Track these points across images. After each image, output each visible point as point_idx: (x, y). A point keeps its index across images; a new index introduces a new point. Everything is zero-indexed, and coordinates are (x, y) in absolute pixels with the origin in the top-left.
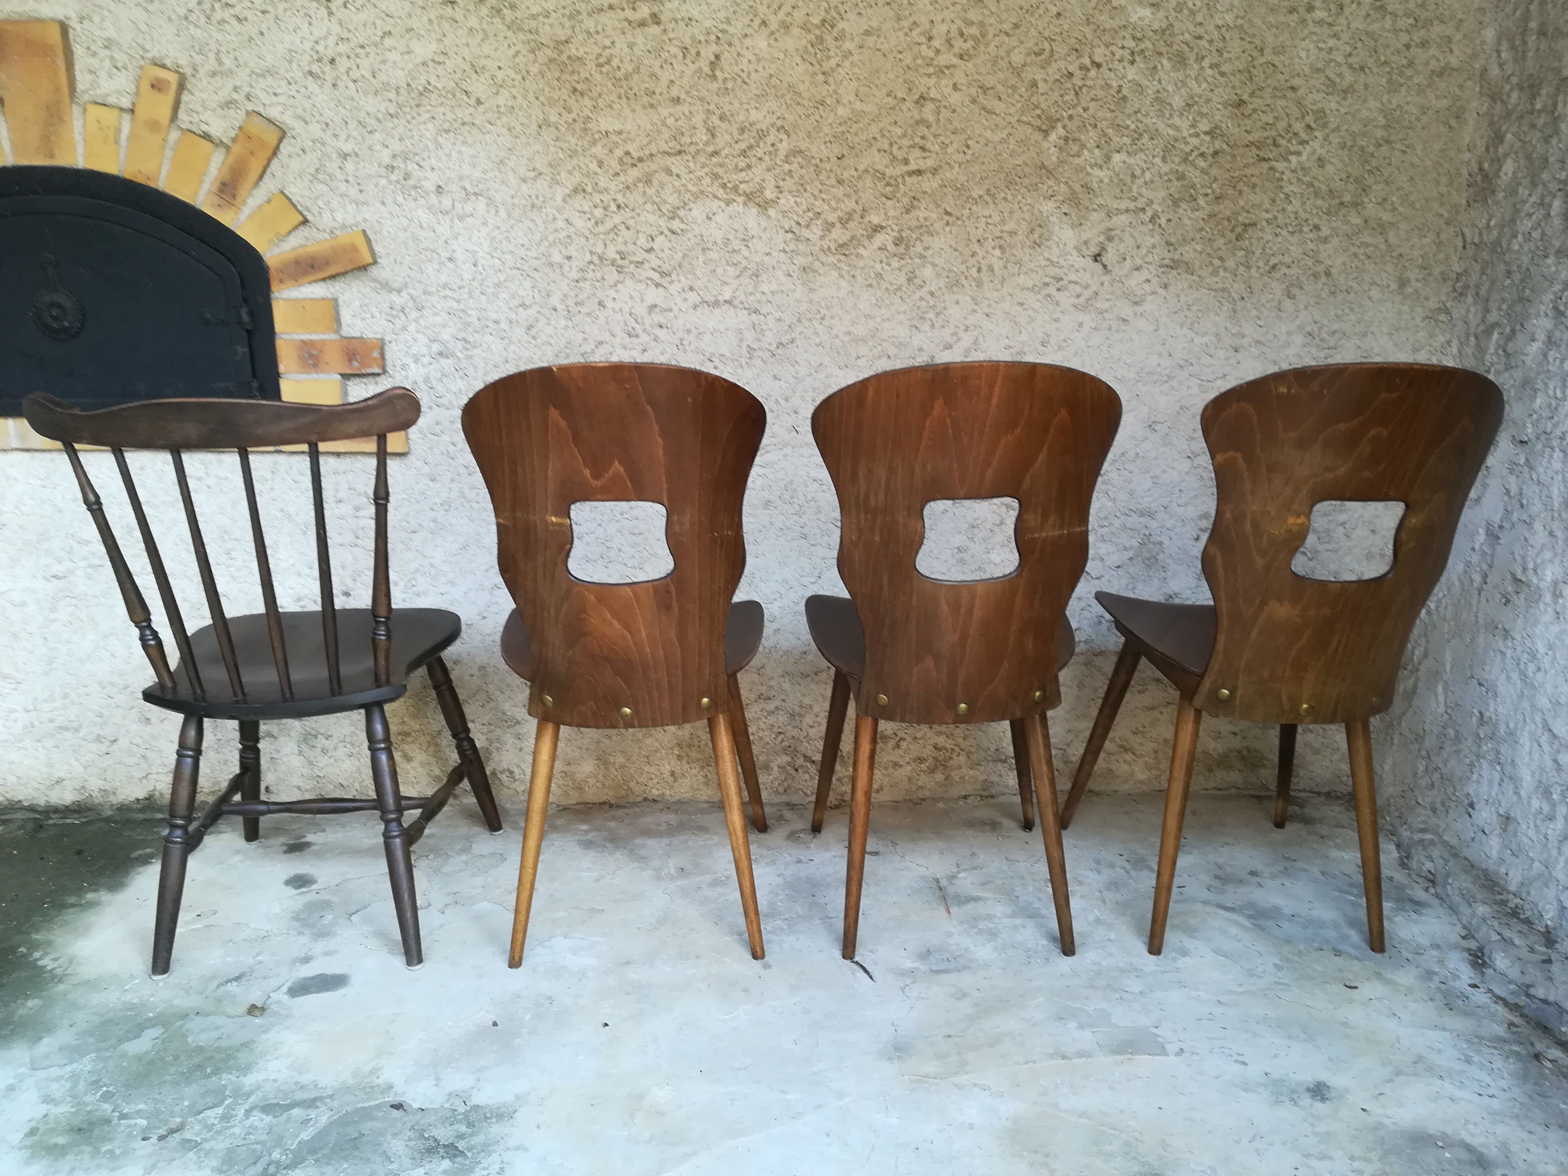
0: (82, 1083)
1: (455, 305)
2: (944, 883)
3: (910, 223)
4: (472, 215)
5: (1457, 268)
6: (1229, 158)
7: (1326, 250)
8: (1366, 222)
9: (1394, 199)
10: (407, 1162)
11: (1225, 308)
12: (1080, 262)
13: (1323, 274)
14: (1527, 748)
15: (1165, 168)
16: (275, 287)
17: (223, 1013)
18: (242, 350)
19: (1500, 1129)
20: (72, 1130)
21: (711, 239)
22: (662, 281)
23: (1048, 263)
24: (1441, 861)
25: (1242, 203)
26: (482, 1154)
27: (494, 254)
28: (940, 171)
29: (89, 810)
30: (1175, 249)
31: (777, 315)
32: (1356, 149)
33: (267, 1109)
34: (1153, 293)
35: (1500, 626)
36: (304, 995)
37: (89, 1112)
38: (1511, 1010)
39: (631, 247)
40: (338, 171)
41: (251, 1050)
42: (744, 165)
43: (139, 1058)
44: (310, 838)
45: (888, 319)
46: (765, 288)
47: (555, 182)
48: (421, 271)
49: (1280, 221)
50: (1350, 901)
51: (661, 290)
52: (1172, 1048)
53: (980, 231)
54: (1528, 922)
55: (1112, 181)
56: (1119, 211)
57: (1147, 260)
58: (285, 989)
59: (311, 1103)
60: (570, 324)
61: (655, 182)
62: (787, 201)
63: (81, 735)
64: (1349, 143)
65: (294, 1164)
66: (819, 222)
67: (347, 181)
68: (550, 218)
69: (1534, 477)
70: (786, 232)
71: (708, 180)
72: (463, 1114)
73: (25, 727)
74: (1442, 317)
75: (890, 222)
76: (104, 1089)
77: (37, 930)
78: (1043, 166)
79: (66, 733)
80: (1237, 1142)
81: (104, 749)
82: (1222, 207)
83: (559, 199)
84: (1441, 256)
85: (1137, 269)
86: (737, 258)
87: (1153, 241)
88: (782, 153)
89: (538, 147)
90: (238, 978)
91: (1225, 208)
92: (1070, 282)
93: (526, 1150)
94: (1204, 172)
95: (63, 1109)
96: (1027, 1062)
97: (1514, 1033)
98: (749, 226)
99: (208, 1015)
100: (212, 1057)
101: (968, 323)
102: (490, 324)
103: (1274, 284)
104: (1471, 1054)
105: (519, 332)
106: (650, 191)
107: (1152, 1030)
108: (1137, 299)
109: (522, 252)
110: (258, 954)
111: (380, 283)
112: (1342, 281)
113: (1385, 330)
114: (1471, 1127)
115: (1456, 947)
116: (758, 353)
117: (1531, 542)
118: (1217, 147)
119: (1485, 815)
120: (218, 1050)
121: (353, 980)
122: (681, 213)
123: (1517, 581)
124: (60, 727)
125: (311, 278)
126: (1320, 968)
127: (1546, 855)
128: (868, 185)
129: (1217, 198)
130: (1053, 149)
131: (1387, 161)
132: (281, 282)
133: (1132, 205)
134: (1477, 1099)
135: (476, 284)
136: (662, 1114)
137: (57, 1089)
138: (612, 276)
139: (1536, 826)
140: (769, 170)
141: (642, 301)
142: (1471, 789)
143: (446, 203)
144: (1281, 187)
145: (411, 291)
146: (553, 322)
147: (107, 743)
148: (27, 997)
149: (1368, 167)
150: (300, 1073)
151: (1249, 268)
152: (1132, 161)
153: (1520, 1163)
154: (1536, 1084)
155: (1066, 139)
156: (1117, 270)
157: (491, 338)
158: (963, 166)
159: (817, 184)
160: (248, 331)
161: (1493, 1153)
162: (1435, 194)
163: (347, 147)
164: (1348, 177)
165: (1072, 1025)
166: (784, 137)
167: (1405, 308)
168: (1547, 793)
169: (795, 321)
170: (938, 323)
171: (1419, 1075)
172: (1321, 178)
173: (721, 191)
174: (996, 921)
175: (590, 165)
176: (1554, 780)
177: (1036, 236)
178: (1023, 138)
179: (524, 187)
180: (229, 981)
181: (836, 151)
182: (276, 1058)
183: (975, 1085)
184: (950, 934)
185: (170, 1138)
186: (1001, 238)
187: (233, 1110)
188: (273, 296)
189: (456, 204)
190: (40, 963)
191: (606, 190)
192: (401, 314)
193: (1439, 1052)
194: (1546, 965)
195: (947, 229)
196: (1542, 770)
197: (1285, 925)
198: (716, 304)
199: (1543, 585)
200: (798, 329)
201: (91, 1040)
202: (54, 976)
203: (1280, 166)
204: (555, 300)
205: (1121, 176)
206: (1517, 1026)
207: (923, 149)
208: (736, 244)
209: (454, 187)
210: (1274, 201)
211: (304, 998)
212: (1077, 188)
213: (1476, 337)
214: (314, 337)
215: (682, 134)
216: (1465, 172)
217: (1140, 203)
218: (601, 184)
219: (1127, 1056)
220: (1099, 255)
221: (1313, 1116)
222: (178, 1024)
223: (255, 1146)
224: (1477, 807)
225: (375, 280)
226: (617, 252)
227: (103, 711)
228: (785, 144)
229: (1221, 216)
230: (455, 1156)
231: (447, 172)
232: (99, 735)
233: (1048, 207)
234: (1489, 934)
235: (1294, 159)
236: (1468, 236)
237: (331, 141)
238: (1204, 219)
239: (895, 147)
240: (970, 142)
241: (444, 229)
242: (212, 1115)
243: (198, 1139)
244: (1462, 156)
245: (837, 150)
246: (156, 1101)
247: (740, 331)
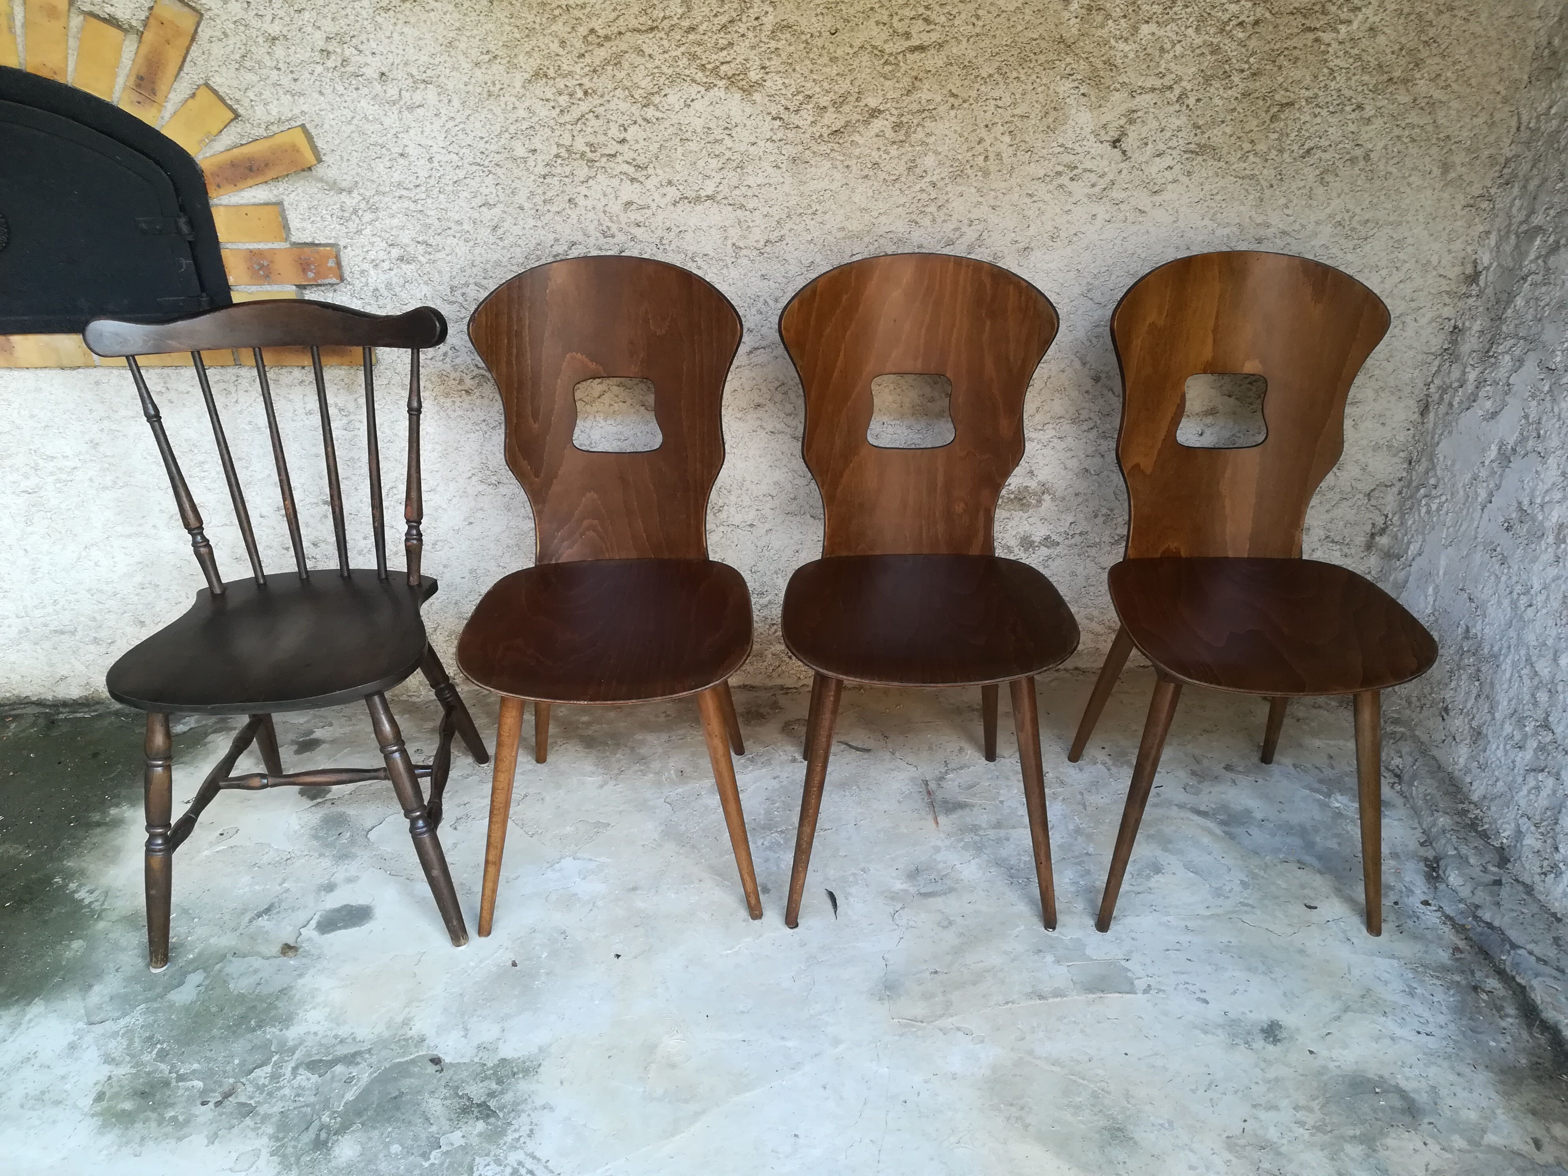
0: (137, 1040)
1: (412, 206)
2: (932, 785)
3: (910, 107)
4: (422, 106)
5: (1508, 152)
6: (1271, 28)
7: (1368, 132)
8: (1415, 100)
9: (1449, 74)
10: (446, 1127)
11: (1252, 197)
12: (1099, 149)
13: (1360, 159)
14: (1508, 675)
15: (1198, 41)
16: (212, 192)
17: (259, 954)
18: (186, 263)
19: (1432, 1071)
20: (135, 1094)
21: (690, 129)
22: (638, 175)
23: (1062, 149)
24: (1411, 759)
25: (1280, 79)
26: (512, 1115)
27: (450, 149)
28: (946, 47)
29: (98, 703)
30: (1203, 133)
31: (766, 210)
32: (1412, 17)
33: (313, 1066)
34: (1175, 181)
35: (1498, 549)
36: (333, 930)
37: (149, 1073)
38: (1457, 932)
39: (601, 138)
40: (268, 57)
41: (291, 998)
42: (725, 42)
43: (187, 1009)
44: (318, 734)
45: (885, 213)
46: (751, 181)
47: (512, 66)
48: (371, 169)
49: (1321, 100)
50: (1318, 800)
51: (636, 185)
52: (1140, 984)
53: (989, 114)
54: (1484, 836)
55: (1138, 57)
56: (1143, 90)
57: (1170, 144)
58: (313, 923)
59: (350, 1060)
60: (539, 224)
61: (626, 65)
62: (774, 83)
63: (77, 638)
64: (1406, 11)
65: (343, 1129)
66: (811, 106)
67: (279, 69)
68: (510, 107)
69: (1556, 410)
70: (774, 119)
71: (685, 60)
72: (491, 1068)
73: (20, 632)
74: (1485, 205)
75: (889, 105)
76: (159, 1046)
77: (69, 856)
78: (1062, 40)
79: (62, 636)
80: (1193, 1091)
81: (103, 650)
82: (1258, 84)
83: (518, 84)
84: (1492, 138)
85: (1158, 156)
86: (718, 148)
87: (1178, 123)
88: (768, 27)
89: (490, 26)
90: (267, 911)
91: (1261, 85)
92: (1085, 170)
93: (551, 1109)
94: (1242, 44)
95: (124, 1071)
96: (1007, 1003)
97: (1457, 960)
98: (732, 113)
99: (244, 957)
100: (254, 1007)
101: (973, 216)
102: (452, 225)
103: (1306, 170)
104: (1415, 985)
105: (484, 234)
106: (620, 75)
107: (1123, 963)
108: (1157, 188)
109: (481, 145)
110: (284, 881)
111: (327, 183)
112: (1382, 167)
113: (1421, 220)
114: (1407, 1069)
115: (1414, 856)
116: (744, 252)
117: (1542, 476)
118: (1259, 15)
119: (1458, 723)
120: (260, 998)
121: (378, 912)
122: (656, 99)
123: (1520, 509)
124: (56, 631)
125: (250, 182)
126: (1284, 885)
127: (1511, 778)
128: (864, 64)
129: (1254, 74)
130: (1073, 21)
131: (1446, 31)
132: (219, 186)
133: (1158, 83)
134: (1415, 1038)
135: (432, 182)
136: (673, 1066)
137: (116, 1047)
138: (583, 171)
139: (1506, 751)
140: (753, 48)
141: (616, 198)
142: (1448, 694)
143: (392, 92)
144: (1326, 61)
145: (362, 191)
146: (521, 223)
147: (105, 645)
148: (72, 937)
149: (1424, 38)
150: (338, 1025)
151: (1281, 151)
152: (1161, 33)
153: (1446, 1108)
154: (1471, 1019)
155: (1090, 9)
156: (1137, 157)
157: (456, 240)
158: (972, 40)
159: (808, 62)
160: (190, 242)
161: (1422, 1098)
162: (1494, 68)
163: (275, 29)
164: (1401, 50)
165: (1050, 958)
166: (771, 9)
167: (1446, 195)
168: (1521, 723)
169: (784, 216)
170: (941, 216)
171: (1366, 1012)
172: (1371, 50)
173: (700, 74)
174: (981, 833)
175: (551, 44)
176: (1529, 713)
177: (1051, 120)
178: (1041, 7)
179: (478, 72)
180: (259, 915)
181: (829, 25)
182: (314, 1008)
183: (958, 1029)
184: (937, 850)
185: (226, 1103)
186: (1012, 122)
187: (281, 1067)
188: (211, 202)
189: (403, 93)
190: (76, 896)
191: (571, 73)
192: (354, 217)
193: (1386, 983)
194: (1496, 888)
195: (953, 113)
196: (1520, 701)
197: (1255, 831)
198: (698, 200)
199: (1547, 524)
200: (788, 227)
201: (138, 987)
202: (93, 911)
203: (1327, 37)
204: (521, 198)
205: (1149, 51)
206: (1462, 952)
207: (927, 20)
208: (718, 133)
209: (400, 74)
210: (1316, 77)
211: (332, 934)
212: (1100, 65)
213: (1518, 237)
214: (261, 246)
215: (654, 6)
216: (1531, 42)
217: (1167, 80)
218: (564, 67)
219: (1098, 995)
220: (1118, 140)
221: (1265, 1061)
222: (218, 967)
223: (304, 1110)
224: (1452, 714)
225: (321, 180)
226: (587, 144)
227: (96, 615)
228: (770, 17)
229: (1256, 95)
230: (488, 1116)
231: (390, 56)
232: (95, 638)
233: (1065, 87)
234: (1447, 846)
235: (1343, 29)
236: (1525, 118)
237: (255, 23)
238: (1237, 98)
239: (896, 19)
240: (980, 12)
241: (391, 119)
242: (262, 1074)
243: (252, 1102)
244: (1530, 24)
245: (829, 22)
246: (208, 1060)
247: (724, 229)
